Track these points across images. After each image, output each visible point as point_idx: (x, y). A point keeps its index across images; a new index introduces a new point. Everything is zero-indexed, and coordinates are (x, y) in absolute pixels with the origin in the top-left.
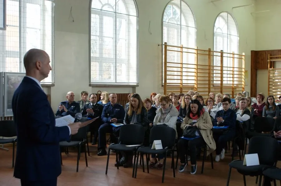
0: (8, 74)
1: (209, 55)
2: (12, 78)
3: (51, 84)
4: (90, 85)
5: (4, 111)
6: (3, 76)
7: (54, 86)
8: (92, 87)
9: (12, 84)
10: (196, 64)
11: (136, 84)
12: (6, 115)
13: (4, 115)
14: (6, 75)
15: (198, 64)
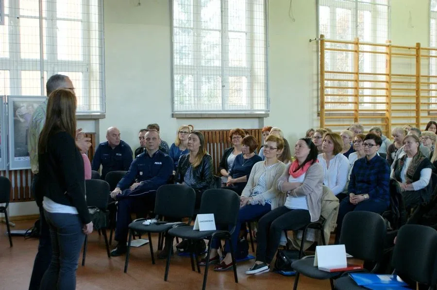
0: (15, 99)
1: (418, 57)
2: (22, 105)
3: (99, 114)
4: (173, 115)
5: (8, 161)
6: (7, 102)
7: (105, 117)
8: (177, 118)
9: (22, 116)
10: (388, 73)
11: (263, 113)
12: (12, 167)
13: (8, 167)
14: (11, 100)
15: (392, 73)
